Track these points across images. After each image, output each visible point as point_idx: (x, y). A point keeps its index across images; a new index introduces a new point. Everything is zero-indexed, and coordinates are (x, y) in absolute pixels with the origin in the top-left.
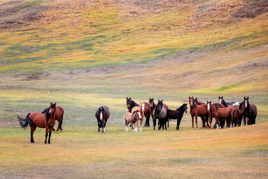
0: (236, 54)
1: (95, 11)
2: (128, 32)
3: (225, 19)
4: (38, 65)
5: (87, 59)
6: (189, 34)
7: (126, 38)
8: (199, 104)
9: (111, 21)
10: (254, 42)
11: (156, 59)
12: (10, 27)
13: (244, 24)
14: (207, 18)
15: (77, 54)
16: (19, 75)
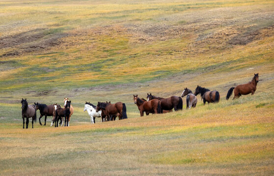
0: (222, 75)
1: (109, 38)
2: (135, 56)
3: (220, 45)
4: (50, 83)
5: (94, 79)
6: (187, 58)
7: (133, 61)
9: (122, 46)
10: (240, 66)
11: (153, 79)
12: (33, 51)
13: (236, 50)
14: (205, 45)
15: (86, 74)
16: (31, 92)
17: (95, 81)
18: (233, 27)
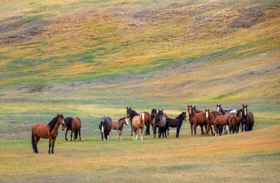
0: (233, 63)
1: (95, 24)
2: (127, 44)
3: (221, 29)
4: (40, 77)
5: (88, 71)
6: (186, 44)
7: (126, 50)
8: (198, 112)
9: (111, 33)
10: (250, 51)
11: (155, 69)
12: (13, 41)
13: (239, 34)
14: (203, 29)
15: (78, 66)
16: (22, 88)
17: (90, 73)
18: (233, 8)
